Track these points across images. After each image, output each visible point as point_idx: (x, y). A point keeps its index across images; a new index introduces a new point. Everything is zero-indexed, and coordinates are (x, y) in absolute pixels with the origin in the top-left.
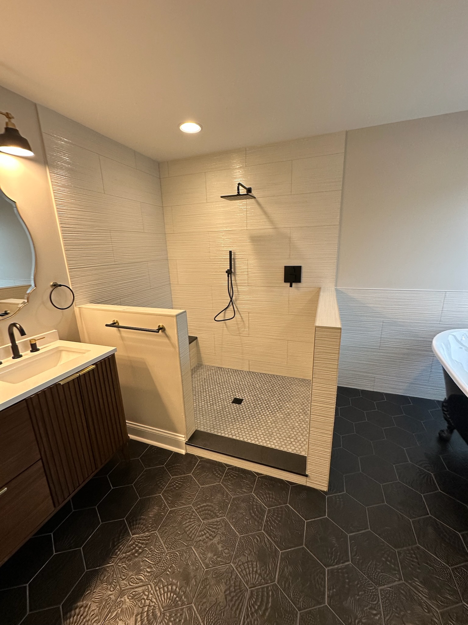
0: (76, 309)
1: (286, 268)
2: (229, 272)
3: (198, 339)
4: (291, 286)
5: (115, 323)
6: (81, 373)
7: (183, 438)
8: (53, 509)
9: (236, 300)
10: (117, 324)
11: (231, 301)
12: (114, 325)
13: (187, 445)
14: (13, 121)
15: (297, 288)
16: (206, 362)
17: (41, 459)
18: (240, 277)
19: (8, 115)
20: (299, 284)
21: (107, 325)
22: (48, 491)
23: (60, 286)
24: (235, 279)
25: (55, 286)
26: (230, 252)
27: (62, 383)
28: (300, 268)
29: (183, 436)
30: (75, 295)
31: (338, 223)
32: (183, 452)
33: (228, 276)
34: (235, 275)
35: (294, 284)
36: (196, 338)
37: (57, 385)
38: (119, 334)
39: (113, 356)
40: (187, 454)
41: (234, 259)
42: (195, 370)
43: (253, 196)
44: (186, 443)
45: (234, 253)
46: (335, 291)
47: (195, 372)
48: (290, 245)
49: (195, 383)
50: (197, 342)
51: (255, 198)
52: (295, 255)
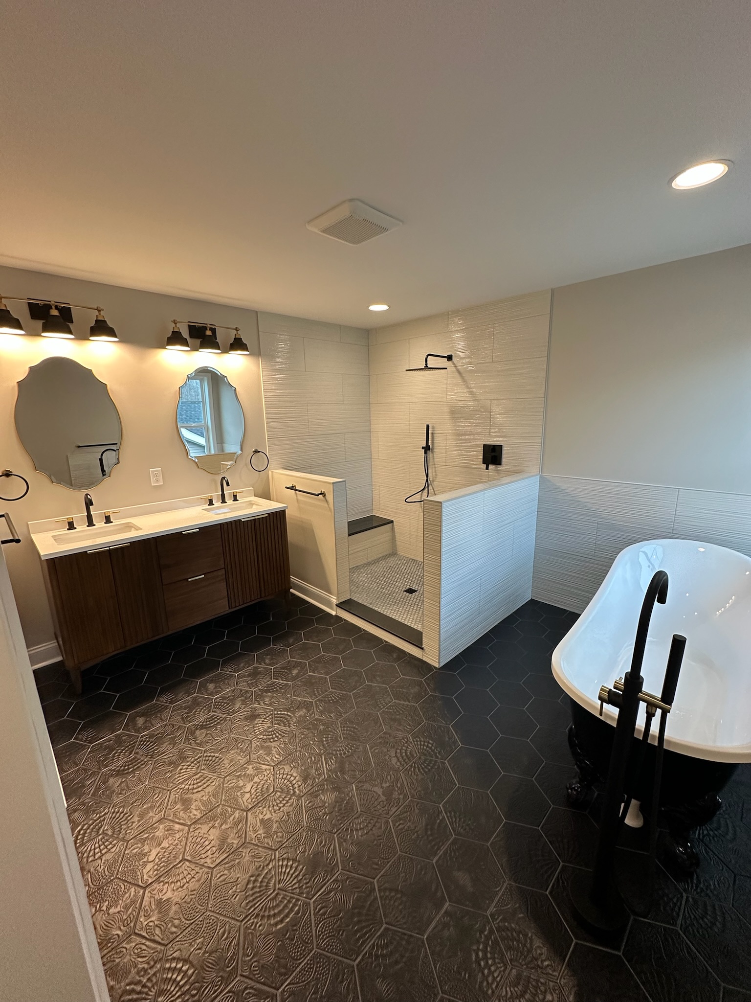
0: (270, 473)
1: (485, 447)
2: (427, 449)
3: (394, 523)
4: (487, 468)
5: (293, 487)
6: (256, 518)
7: (334, 600)
8: (228, 609)
9: (433, 481)
10: (294, 488)
11: (427, 481)
12: (292, 488)
13: (337, 607)
14: (239, 332)
15: (498, 471)
16: (401, 552)
17: (225, 568)
18: (438, 454)
19: (237, 329)
20: (499, 466)
21: (286, 488)
22: (226, 594)
23: (259, 452)
24: (433, 456)
25: (256, 452)
26: (428, 426)
27: (243, 520)
28: (501, 447)
29: (335, 598)
30: (269, 461)
31: (542, 395)
32: (334, 613)
33: (425, 454)
34: (433, 452)
35: (491, 467)
36: (392, 522)
37: (240, 520)
38: (295, 497)
39: (284, 511)
40: (336, 616)
41: (432, 434)
42: (386, 557)
43: (454, 364)
44: (336, 605)
45: (433, 427)
46: (537, 479)
47: (384, 559)
48: (490, 420)
49: (379, 568)
50: (393, 526)
51: (456, 366)
52: (496, 432)
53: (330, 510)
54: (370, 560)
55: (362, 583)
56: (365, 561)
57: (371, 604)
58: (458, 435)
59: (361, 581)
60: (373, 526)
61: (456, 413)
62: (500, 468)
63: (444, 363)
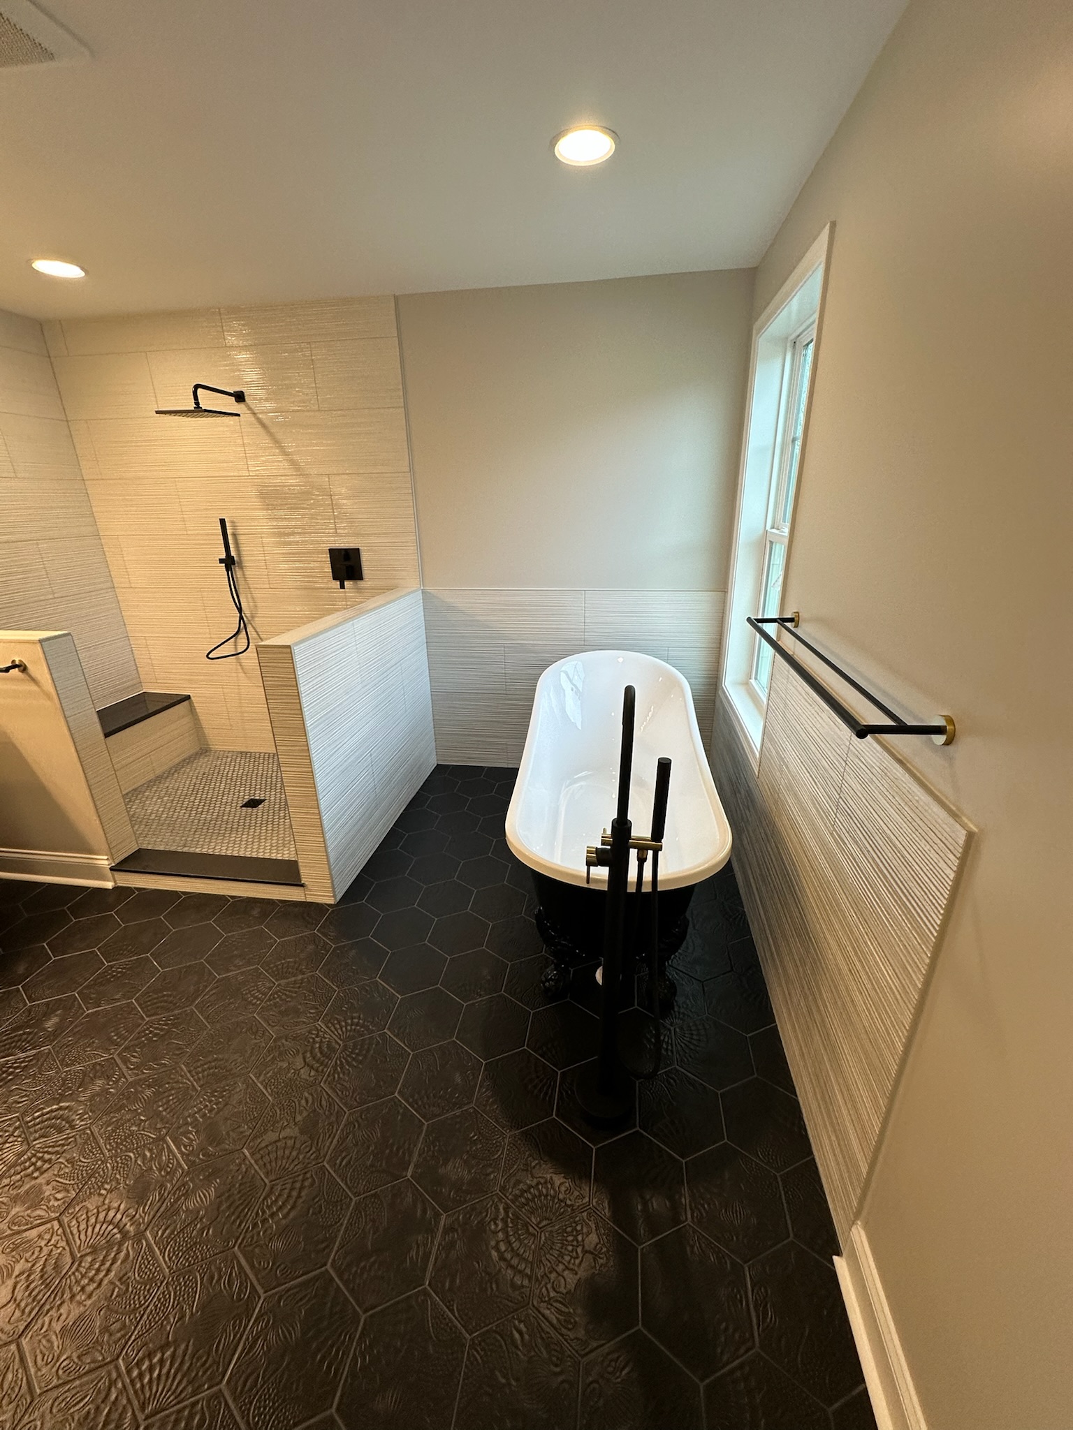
1: (333, 552)
2: (229, 562)
3: (192, 698)
4: (342, 587)
7: (104, 862)
9: (253, 617)
11: (241, 618)
13: (115, 873)
18: (252, 570)
20: (361, 582)
26: (223, 522)
28: (357, 552)
29: (106, 857)
31: (407, 468)
32: (109, 885)
33: (227, 571)
34: (241, 568)
35: (347, 584)
36: (188, 697)
40: (116, 888)
41: (234, 535)
42: (190, 760)
43: (250, 409)
44: (111, 869)
45: (233, 522)
46: (419, 594)
47: (188, 763)
48: (333, 509)
49: (182, 781)
50: (191, 704)
51: (254, 414)
52: (344, 528)
53: (48, 696)
54: (158, 772)
55: (154, 815)
56: (152, 776)
57: (184, 846)
58: (282, 534)
59: (152, 813)
60: (151, 711)
61: (271, 497)
62: (361, 584)
63: (229, 404)
